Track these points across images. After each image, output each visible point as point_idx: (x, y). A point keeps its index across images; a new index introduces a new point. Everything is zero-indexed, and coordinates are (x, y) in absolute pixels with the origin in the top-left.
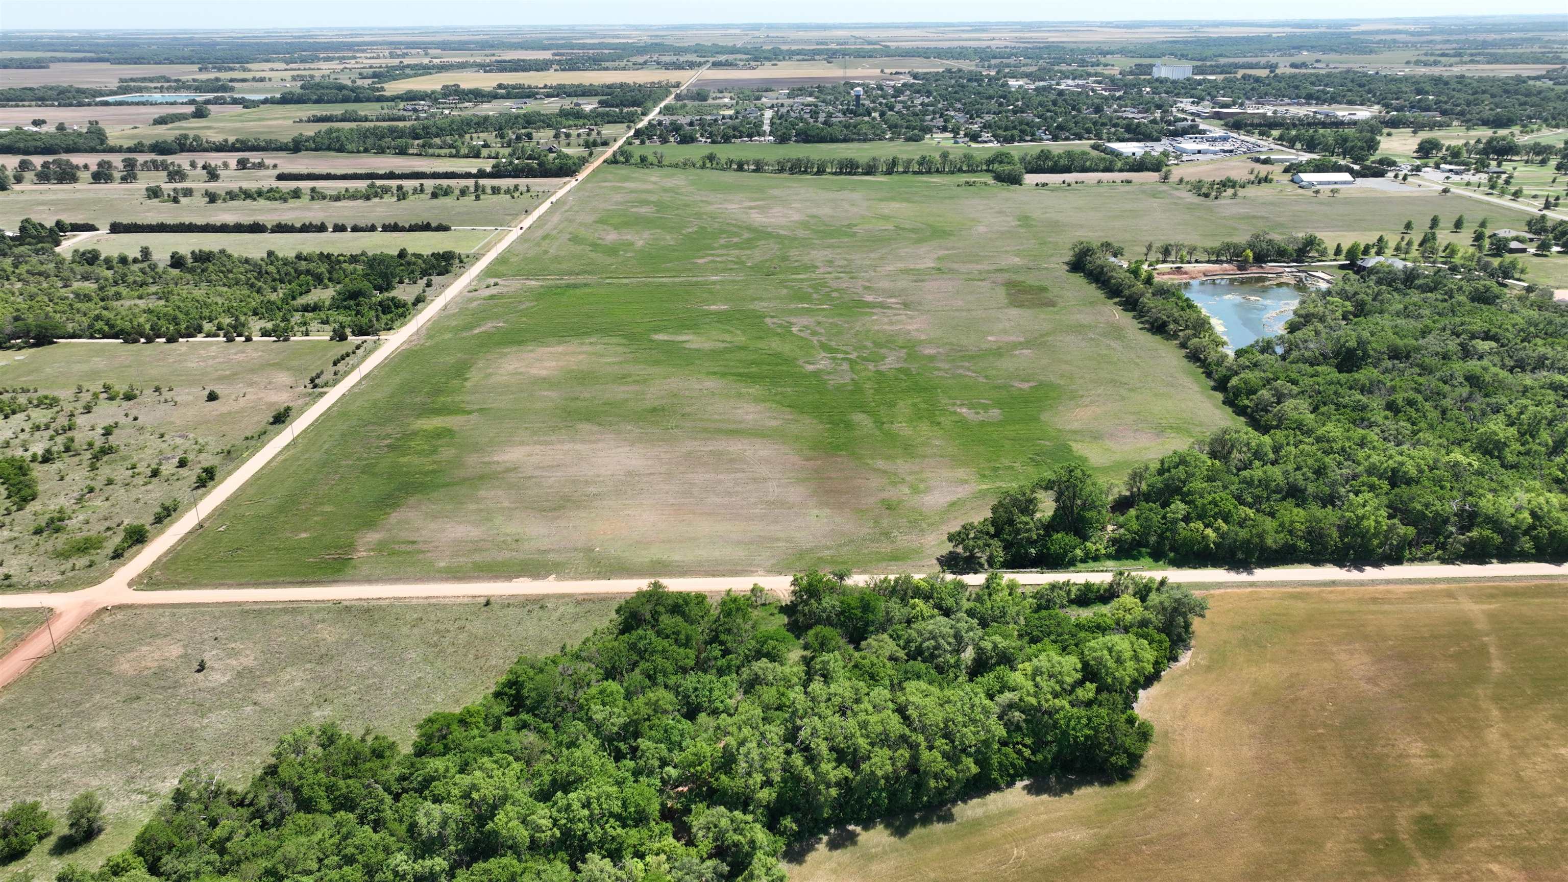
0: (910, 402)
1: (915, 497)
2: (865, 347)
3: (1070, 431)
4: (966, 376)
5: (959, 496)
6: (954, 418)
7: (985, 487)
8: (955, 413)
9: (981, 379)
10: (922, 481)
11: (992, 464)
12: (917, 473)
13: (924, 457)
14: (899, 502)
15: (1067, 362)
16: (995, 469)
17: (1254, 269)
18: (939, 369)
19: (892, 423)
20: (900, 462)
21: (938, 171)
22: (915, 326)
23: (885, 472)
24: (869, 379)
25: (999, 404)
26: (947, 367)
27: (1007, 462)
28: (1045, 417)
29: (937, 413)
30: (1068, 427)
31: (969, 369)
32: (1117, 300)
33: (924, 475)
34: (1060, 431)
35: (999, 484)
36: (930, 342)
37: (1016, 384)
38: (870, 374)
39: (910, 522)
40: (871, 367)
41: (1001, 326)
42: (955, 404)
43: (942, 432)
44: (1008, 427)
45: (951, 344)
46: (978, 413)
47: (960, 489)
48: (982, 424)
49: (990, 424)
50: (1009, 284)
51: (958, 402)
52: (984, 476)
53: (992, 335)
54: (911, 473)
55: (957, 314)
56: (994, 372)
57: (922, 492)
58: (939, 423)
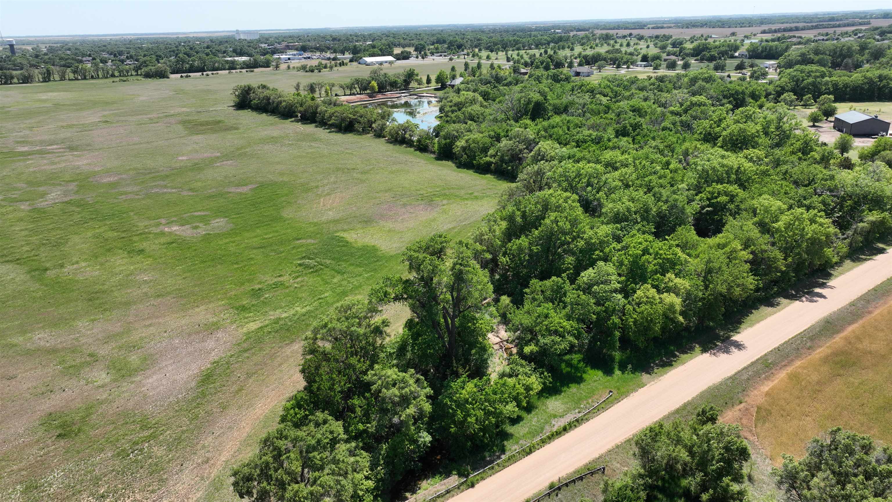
0: (89, 234)
1: (125, 386)
2: (15, 189)
3: (329, 222)
4: (166, 193)
5: (214, 356)
6: (163, 240)
7: (253, 326)
8: (163, 234)
9: (185, 193)
10: (133, 347)
11: (248, 287)
12: (120, 335)
13: (127, 304)
14: (89, 411)
15: (278, 163)
16: (256, 293)
17: (380, 96)
18: (126, 193)
19: (62, 266)
20: (81, 324)
21: (92, 77)
22: (85, 162)
23: (53, 351)
24: (21, 220)
25: (219, 212)
26: (135, 189)
27: (270, 279)
28: (287, 213)
29: (135, 238)
30: (324, 219)
31: (166, 187)
32: (293, 119)
33: (135, 336)
34: (316, 224)
35: (273, 315)
36: (108, 172)
37: (232, 190)
38: (22, 214)
39: (123, 454)
40: (24, 206)
41: (190, 148)
42: (158, 225)
43: (150, 261)
44: (247, 235)
45: (135, 169)
46: (196, 227)
47: (210, 344)
48: (207, 238)
49: (218, 236)
50: (184, 123)
51: (163, 221)
52: (244, 309)
53: (183, 155)
54: (108, 338)
55: (136, 147)
56: (199, 184)
57: (137, 371)
58: (142, 251)
